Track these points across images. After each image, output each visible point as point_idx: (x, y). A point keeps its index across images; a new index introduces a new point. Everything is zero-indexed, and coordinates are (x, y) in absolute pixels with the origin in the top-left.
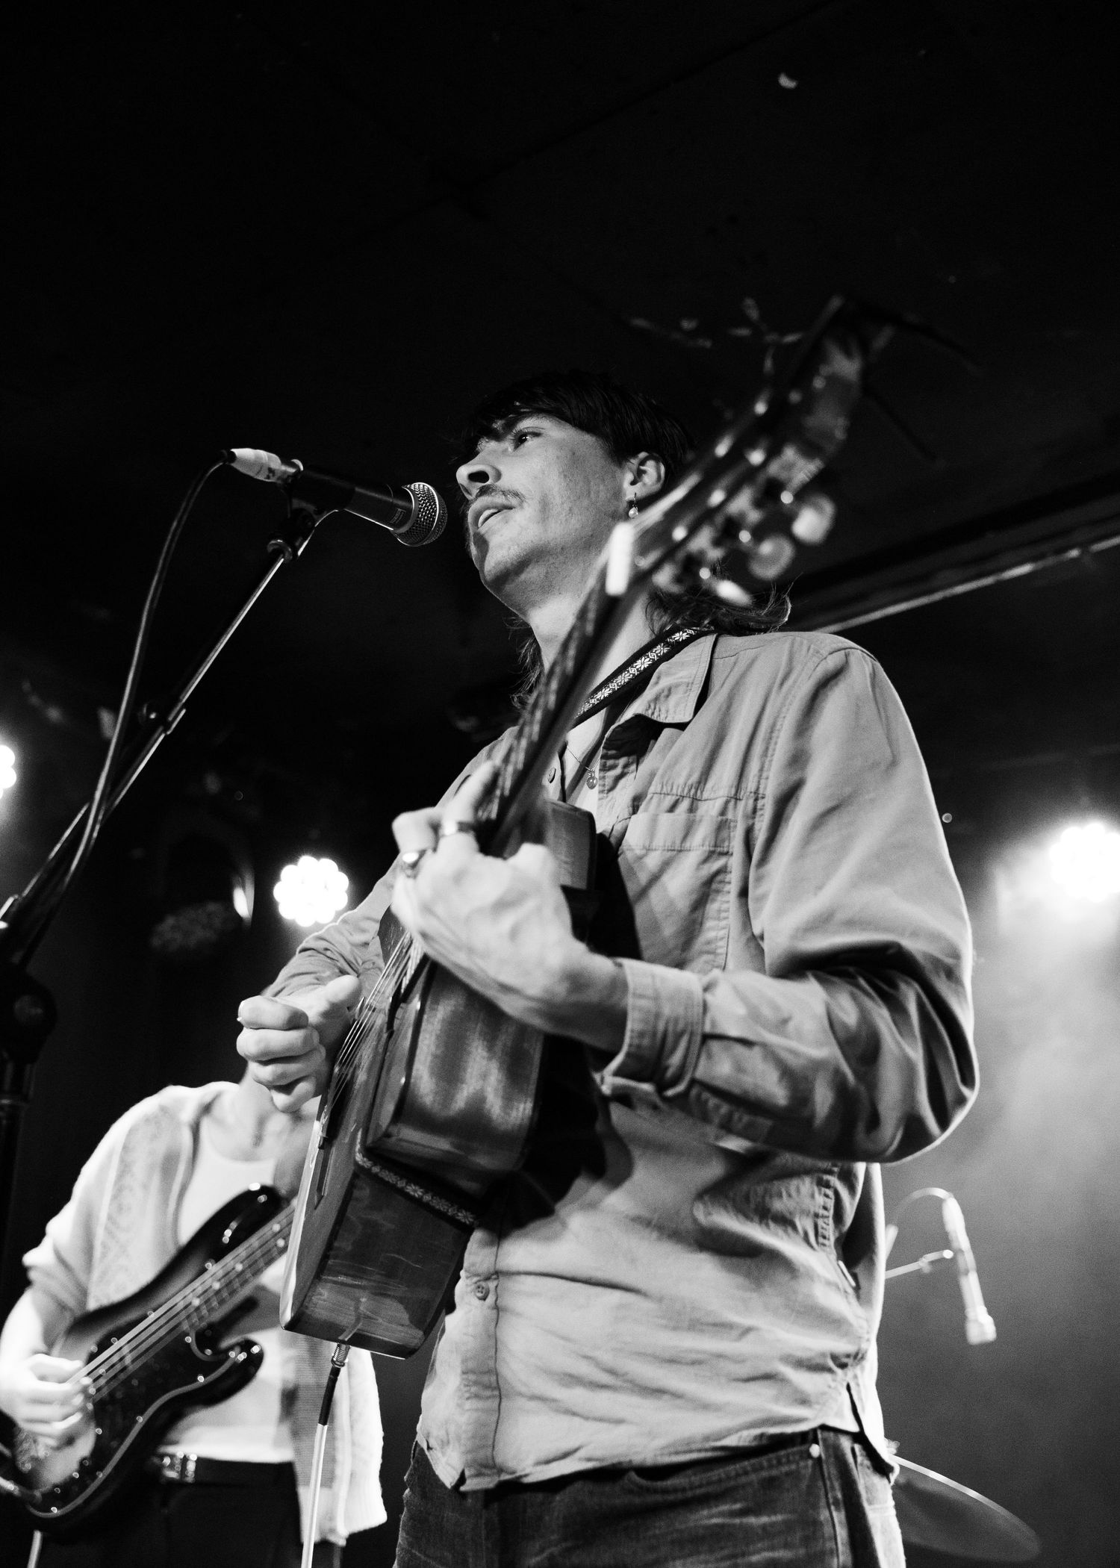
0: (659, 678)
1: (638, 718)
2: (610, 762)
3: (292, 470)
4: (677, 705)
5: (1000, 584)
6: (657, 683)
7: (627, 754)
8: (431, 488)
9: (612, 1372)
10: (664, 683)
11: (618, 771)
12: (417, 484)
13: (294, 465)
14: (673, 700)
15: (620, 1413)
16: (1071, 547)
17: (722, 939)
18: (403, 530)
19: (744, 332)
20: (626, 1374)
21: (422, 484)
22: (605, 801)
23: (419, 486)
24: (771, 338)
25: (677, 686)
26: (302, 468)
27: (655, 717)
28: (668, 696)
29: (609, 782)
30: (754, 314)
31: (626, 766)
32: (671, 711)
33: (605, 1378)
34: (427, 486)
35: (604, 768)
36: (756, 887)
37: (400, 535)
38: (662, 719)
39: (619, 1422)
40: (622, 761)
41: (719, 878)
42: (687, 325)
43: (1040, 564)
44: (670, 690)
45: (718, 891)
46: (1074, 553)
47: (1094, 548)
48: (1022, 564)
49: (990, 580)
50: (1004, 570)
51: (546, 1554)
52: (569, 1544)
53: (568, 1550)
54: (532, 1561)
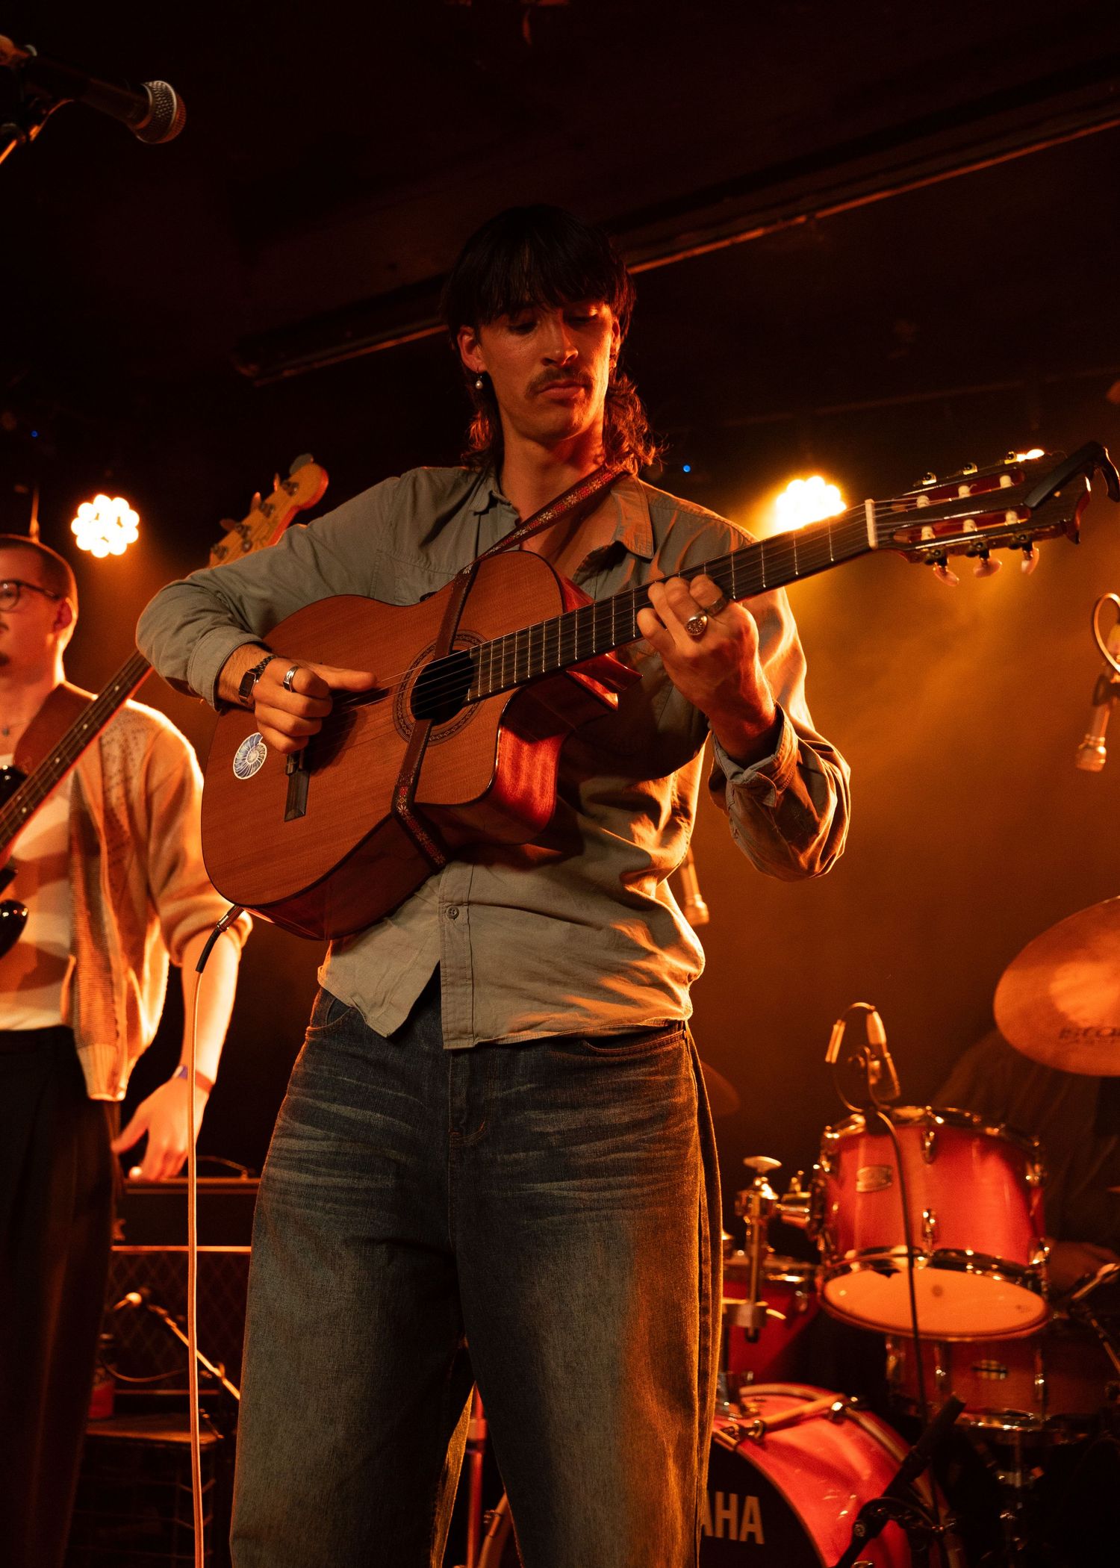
3: (25, 55)
5: (734, 245)
8: (169, 87)
12: (155, 83)
13: (29, 52)
16: (798, 214)
18: (141, 126)
23: (159, 84)
26: (35, 53)
33: (559, 976)
34: (166, 84)
43: (770, 230)
46: (802, 219)
47: (820, 215)
48: (753, 229)
49: (726, 243)
50: (738, 233)
51: (513, 1090)
52: (533, 1086)
53: (531, 1089)
54: (500, 1095)
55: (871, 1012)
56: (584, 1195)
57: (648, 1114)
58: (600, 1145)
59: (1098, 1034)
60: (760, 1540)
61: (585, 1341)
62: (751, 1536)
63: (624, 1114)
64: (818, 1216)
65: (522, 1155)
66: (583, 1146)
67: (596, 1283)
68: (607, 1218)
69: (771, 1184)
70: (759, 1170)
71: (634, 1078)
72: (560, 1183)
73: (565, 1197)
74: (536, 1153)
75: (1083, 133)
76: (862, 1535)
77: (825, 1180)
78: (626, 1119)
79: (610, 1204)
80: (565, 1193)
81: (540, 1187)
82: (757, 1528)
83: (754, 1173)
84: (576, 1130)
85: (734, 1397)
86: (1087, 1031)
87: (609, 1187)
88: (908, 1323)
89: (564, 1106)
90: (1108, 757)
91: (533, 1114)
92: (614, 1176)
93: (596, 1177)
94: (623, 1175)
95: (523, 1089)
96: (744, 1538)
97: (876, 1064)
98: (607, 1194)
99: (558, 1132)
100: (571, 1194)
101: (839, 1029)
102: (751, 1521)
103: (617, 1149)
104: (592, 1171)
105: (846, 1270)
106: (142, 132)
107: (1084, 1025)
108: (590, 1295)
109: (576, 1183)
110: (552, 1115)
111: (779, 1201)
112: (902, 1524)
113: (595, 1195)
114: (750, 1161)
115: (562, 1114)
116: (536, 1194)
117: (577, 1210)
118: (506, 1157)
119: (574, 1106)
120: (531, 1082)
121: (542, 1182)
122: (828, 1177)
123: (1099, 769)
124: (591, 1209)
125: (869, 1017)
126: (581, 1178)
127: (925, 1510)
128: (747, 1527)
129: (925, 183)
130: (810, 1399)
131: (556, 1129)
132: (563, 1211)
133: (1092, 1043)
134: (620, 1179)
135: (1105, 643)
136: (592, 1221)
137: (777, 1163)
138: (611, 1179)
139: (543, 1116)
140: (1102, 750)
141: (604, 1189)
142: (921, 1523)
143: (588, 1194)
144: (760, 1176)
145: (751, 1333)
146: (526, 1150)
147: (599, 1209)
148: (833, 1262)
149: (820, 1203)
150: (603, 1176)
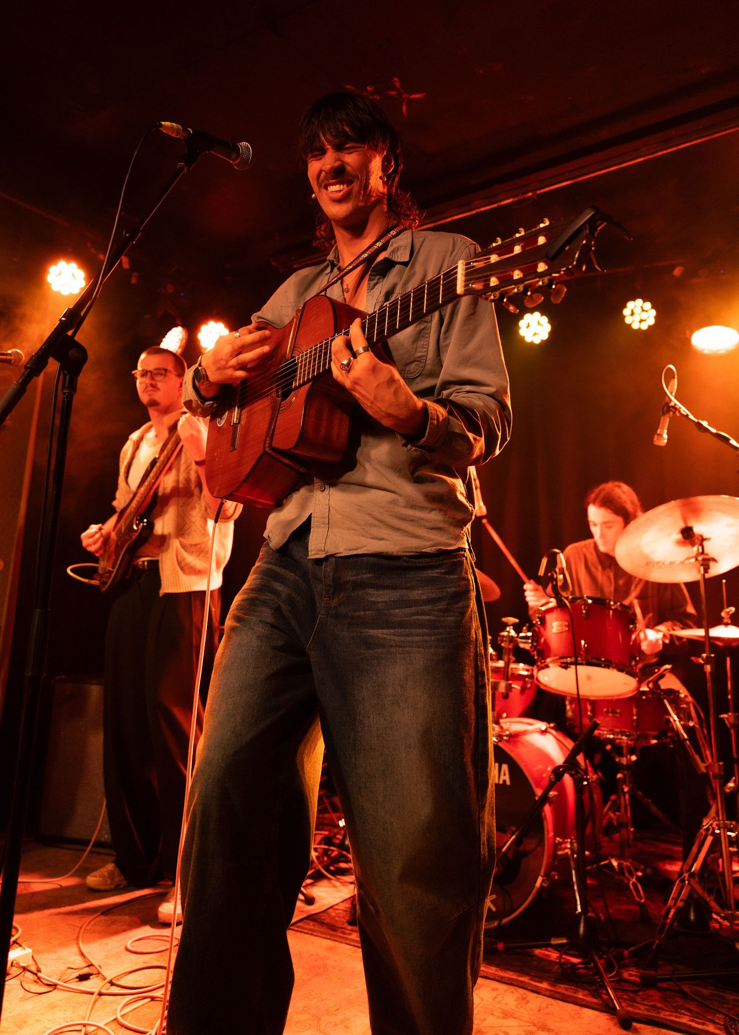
0: (392, 243)
1: (386, 259)
2: (372, 277)
3: (187, 133)
4: (401, 255)
5: (499, 207)
6: (392, 245)
7: (379, 275)
8: (249, 145)
9: (379, 520)
10: (395, 246)
11: (376, 281)
12: (243, 143)
13: (189, 131)
14: (399, 253)
15: (383, 536)
16: (528, 192)
17: (424, 356)
18: (237, 162)
19: (394, 93)
20: (385, 522)
21: (245, 143)
22: (370, 294)
24: (405, 96)
25: (401, 247)
26: (192, 132)
27: (393, 259)
28: (397, 251)
29: (371, 285)
30: (398, 85)
31: (379, 279)
32: (399, 257)
34: (247, 143)
35: (370, 280)
36: (444, 342)
37: (235, 164)
38: (396, 260)
39: (382, 539)
40: (377, 277)
41: (424, 331)
42: (369, 89)
43: (515, 199)
44: (398, 248)
45: (423, 337)
46: (530, 194)
47: (538, 192)
48: (508, 199)
49: (496, 205)
50: (501, 201)
51: (359, 577)
52: (370, 575)
53: (370, 577)
54: (352, 578)
55: (559, 553)
56: (396, 638)
57: (439, 595)
58: (407, 610)
59: (663, 564)
60: (508, 783)
61: (391, 722)
62: (504, 781)
63: (423, 594)
64: (535, 644)
65: (362, 613)
66: (397, 610)
67: (399, 689)
68: (408, 652)
69: (514, 629)
70: (509, 623)
71: (431, 575)
72: (383, 630)
73: (385, 639)
74: (370, 612)
75: (660, 153)
76: (553, 780)
77: (538, 628)
78: (424, 597)
79: (411, 644)
80: (385, 636)
81: (372, 632)
82: (507, 778)
83: (506, 625)
84: (393, 601)
85: (497, 722)
86: (658, 563)
87: (411, 635)
88: (574, 691)
89: (387, 588)
90: (668, 439)
91: (370, 591)
92: (415, 628)
93: (404, 628)
94: (420, 628)
95: (364, 576)
96: (501, 782)
97: (561, 576)
98: (410, 639)
99: (384, 602)
100: (389, 637)
101: (544, 561)
102: (504, 775)
103: (417, 614)
104: (402, 625)
105: (547, 666)
106: (236, 165)
107: (657, 560)
108: (396, 696)
109: (392, 631)
110: (381, 592)
111: (518, 637)
112: (571, 775)
113: (402, 639)
114: (505, 620)
115: (386, 592)
116: (369, 636)
117: (392, 646)
118: (353, 614)
119: (394, 588)
120: (369, 573)
121: (373, 629)
122: (540, 626)
123: (664, 444)
124: (400, 647)
125: (558, 556)
126: (395, 628)
127: (582, 770)
128: (502, 778)
129: (587, 177)
130: (531, 724)
131: (383, 600)
132: (383, 646)
133: (661, 567)
134: (418, 630)
135: (667, 388)
136: (400, 653)
137: (517, 621)
138: (413, 630)
139: (376, 592)
140: (665, 436)
141: (408, 636)
142: (579, 775)
143: (398, 637)
144: (509, 626)
145: (505, 694)
146: (364, 610)
147: (404, 647)
148: (542, 663)
149: (536, 637)
150: (408, 628)
